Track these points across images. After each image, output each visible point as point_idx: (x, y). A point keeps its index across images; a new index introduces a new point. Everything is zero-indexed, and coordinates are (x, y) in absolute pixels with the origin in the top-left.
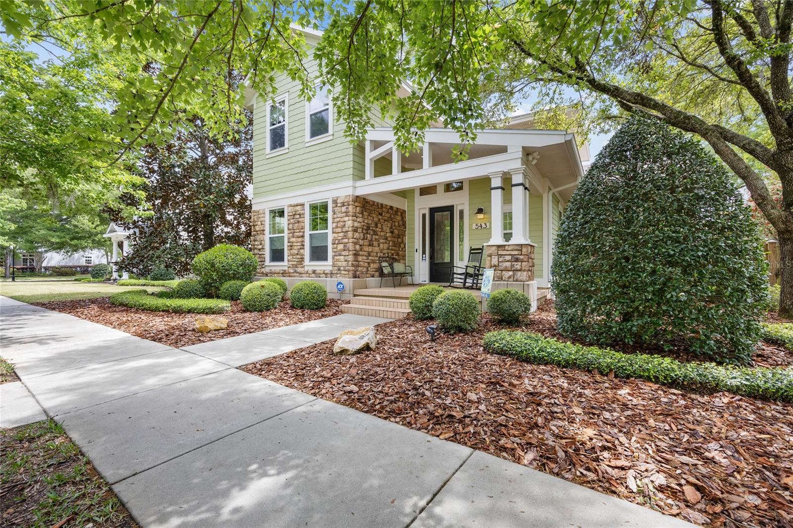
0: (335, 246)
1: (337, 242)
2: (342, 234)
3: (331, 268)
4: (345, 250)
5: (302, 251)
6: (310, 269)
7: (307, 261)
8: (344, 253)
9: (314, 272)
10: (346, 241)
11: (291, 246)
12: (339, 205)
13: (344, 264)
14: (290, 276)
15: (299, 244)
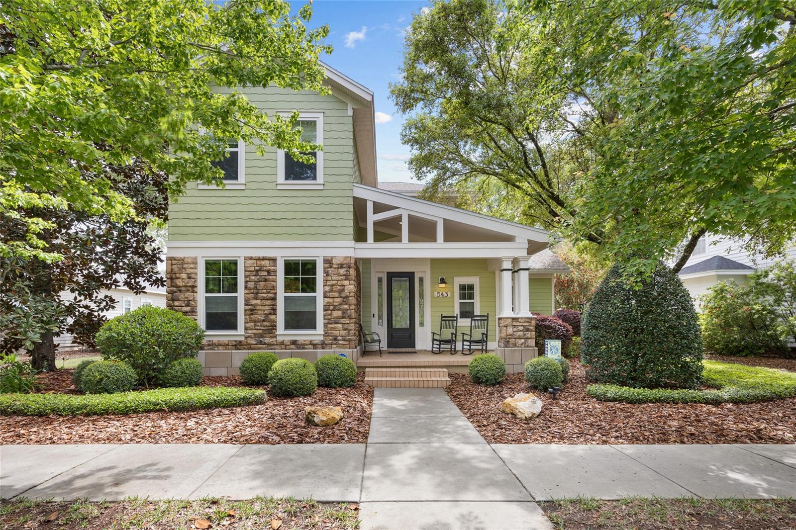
0: (329, 312)
1: (331, 307)
2: (339, 300)
3: (322, 338)
4: (343, 317)
5: (273, 317)
6: (287, 339)
7: (280, 329)
8: (342, 321)
9: (294, 342)
10: (345, 307)
11: (251, 310)
12: (335, 266)
13: (343, 333)
14: (250, 349)
15: (267, 308)
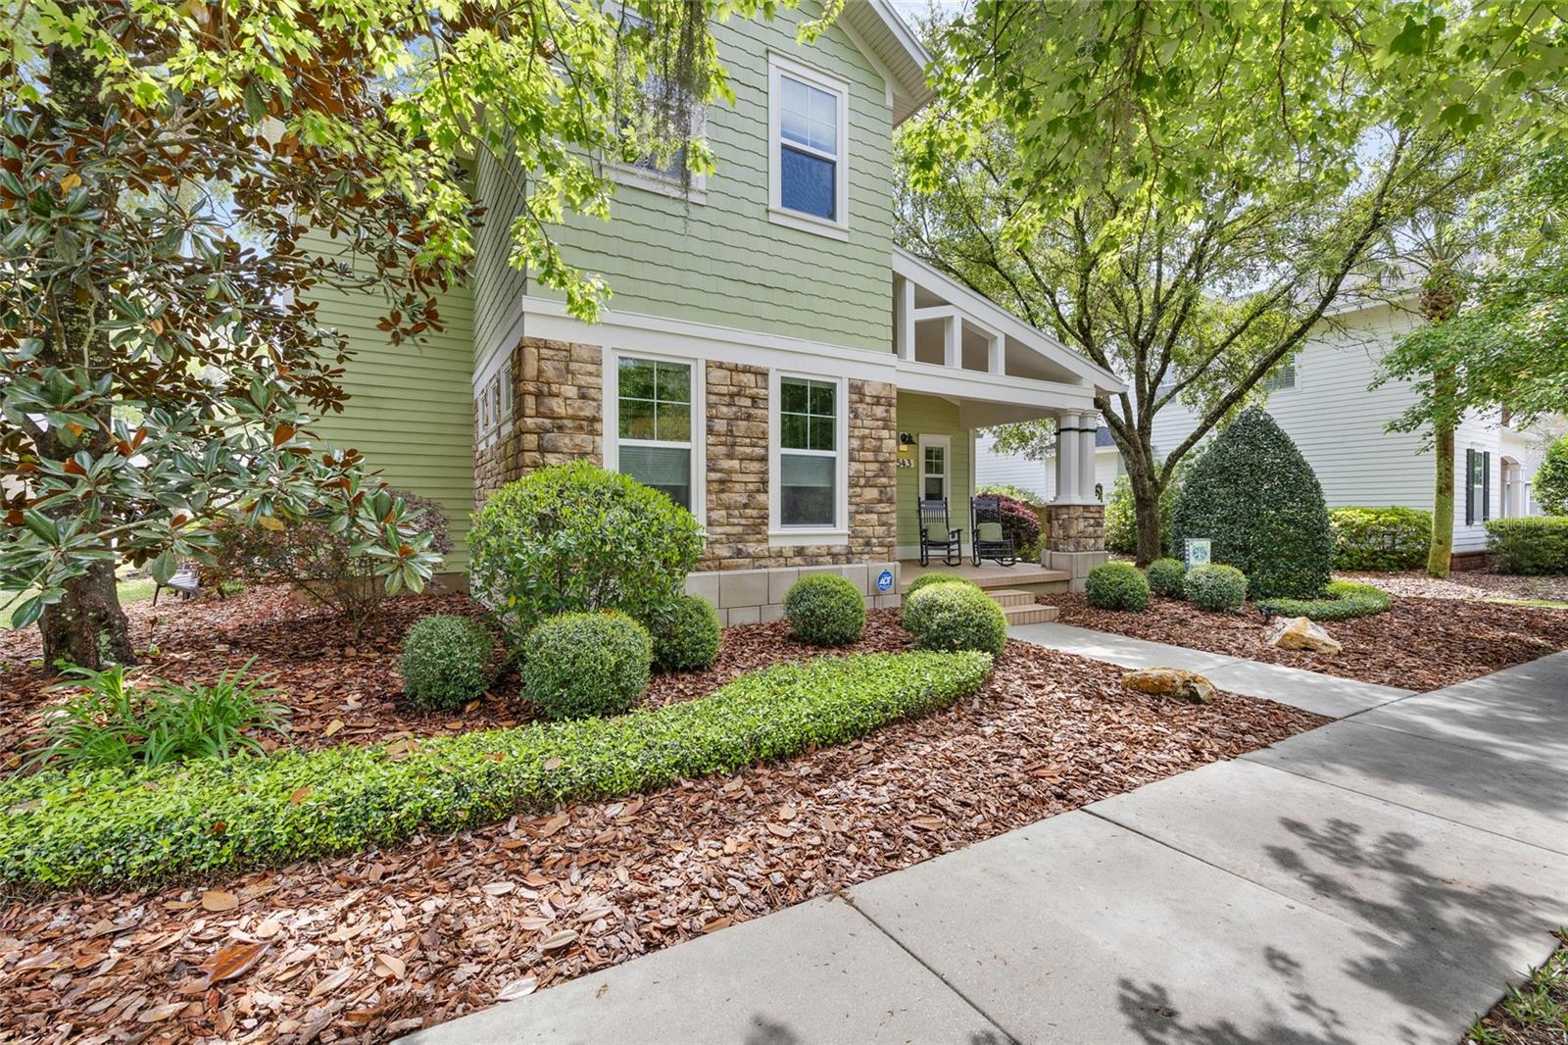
0: (858, 490)
1: (862, 481)
2: (875, 466)
3: (845, 541)
4: (880, 501)
5: (761, 497)
6: (789, 544)
7: (775, 526)
8: (879, 507)
9: (800, 552)
10: (884, 480)
11: (722, 482)
12: (868, 400)
13: (880, 531)
14: (720, 568)
15: (752, 478)
